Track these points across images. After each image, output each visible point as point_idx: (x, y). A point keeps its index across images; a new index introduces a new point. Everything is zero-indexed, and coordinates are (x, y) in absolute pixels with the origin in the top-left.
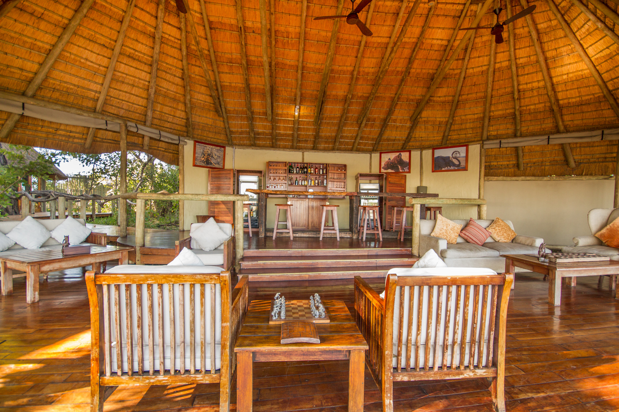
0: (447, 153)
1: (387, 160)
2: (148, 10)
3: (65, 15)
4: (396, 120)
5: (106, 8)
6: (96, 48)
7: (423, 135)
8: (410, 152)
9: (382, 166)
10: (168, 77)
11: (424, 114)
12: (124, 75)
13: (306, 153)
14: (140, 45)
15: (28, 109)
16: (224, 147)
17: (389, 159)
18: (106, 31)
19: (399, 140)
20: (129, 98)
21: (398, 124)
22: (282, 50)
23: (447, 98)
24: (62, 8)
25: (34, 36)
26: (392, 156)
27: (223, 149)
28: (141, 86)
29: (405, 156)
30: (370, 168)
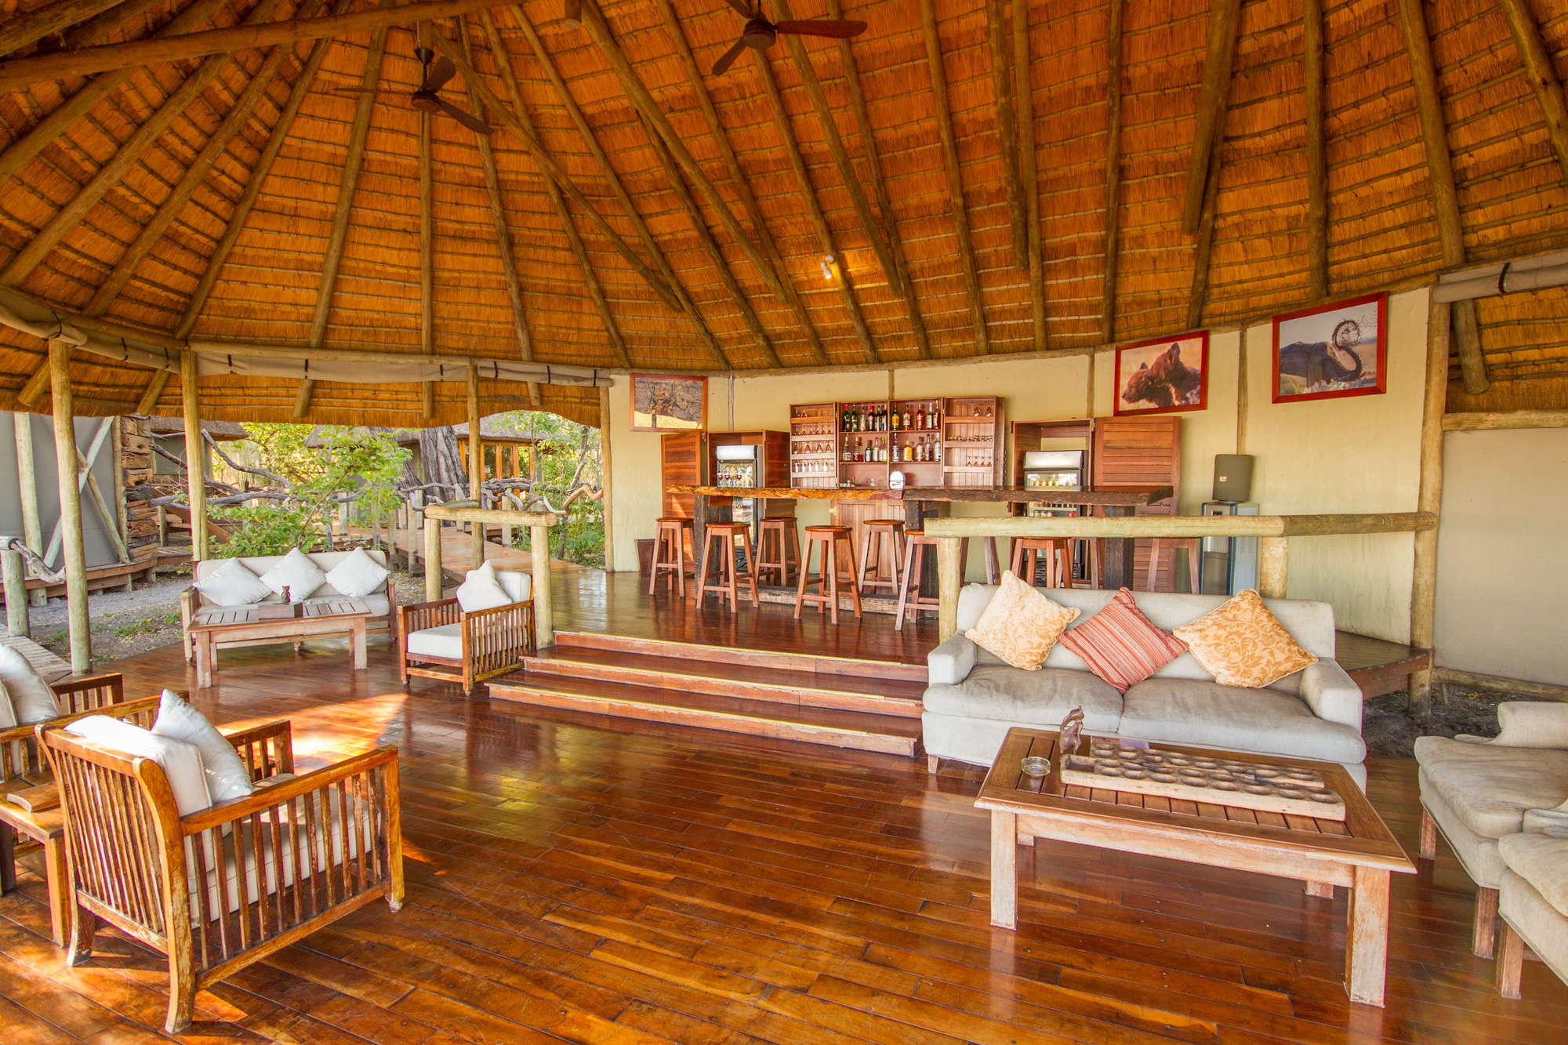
0: (1316, 330)
1: (1136, 368)
2: (461, 140)
3: (329, 199)
4: (1143, 237)
5: (388, 163)
6: (394, 239)
7: (1246, 272)
8: (1205, 336)
9: (1122, 391)
10: (541, 254)
11: (1229, 202)
12: (456, 275)
13: (898, 373)
14: (467, 209)
15: (316, 369)
16: (704, 379)
17: (1143, 366)
18: (400, 204)
19: (1175, 300)
20: (478, 313)
21: (1154, 251)
22: (742, 131)
23: (1288, 134)
24: (320, 188)
25: (297, 248)
26: (1152, 356)
27: (700, 383)
28: (494, 285)
29: (1189, 353)
30: (1091, 400)
